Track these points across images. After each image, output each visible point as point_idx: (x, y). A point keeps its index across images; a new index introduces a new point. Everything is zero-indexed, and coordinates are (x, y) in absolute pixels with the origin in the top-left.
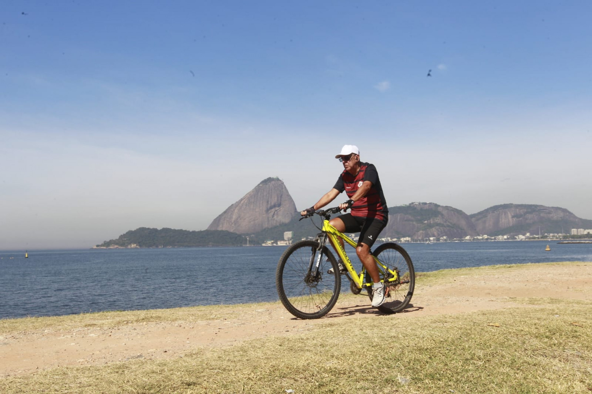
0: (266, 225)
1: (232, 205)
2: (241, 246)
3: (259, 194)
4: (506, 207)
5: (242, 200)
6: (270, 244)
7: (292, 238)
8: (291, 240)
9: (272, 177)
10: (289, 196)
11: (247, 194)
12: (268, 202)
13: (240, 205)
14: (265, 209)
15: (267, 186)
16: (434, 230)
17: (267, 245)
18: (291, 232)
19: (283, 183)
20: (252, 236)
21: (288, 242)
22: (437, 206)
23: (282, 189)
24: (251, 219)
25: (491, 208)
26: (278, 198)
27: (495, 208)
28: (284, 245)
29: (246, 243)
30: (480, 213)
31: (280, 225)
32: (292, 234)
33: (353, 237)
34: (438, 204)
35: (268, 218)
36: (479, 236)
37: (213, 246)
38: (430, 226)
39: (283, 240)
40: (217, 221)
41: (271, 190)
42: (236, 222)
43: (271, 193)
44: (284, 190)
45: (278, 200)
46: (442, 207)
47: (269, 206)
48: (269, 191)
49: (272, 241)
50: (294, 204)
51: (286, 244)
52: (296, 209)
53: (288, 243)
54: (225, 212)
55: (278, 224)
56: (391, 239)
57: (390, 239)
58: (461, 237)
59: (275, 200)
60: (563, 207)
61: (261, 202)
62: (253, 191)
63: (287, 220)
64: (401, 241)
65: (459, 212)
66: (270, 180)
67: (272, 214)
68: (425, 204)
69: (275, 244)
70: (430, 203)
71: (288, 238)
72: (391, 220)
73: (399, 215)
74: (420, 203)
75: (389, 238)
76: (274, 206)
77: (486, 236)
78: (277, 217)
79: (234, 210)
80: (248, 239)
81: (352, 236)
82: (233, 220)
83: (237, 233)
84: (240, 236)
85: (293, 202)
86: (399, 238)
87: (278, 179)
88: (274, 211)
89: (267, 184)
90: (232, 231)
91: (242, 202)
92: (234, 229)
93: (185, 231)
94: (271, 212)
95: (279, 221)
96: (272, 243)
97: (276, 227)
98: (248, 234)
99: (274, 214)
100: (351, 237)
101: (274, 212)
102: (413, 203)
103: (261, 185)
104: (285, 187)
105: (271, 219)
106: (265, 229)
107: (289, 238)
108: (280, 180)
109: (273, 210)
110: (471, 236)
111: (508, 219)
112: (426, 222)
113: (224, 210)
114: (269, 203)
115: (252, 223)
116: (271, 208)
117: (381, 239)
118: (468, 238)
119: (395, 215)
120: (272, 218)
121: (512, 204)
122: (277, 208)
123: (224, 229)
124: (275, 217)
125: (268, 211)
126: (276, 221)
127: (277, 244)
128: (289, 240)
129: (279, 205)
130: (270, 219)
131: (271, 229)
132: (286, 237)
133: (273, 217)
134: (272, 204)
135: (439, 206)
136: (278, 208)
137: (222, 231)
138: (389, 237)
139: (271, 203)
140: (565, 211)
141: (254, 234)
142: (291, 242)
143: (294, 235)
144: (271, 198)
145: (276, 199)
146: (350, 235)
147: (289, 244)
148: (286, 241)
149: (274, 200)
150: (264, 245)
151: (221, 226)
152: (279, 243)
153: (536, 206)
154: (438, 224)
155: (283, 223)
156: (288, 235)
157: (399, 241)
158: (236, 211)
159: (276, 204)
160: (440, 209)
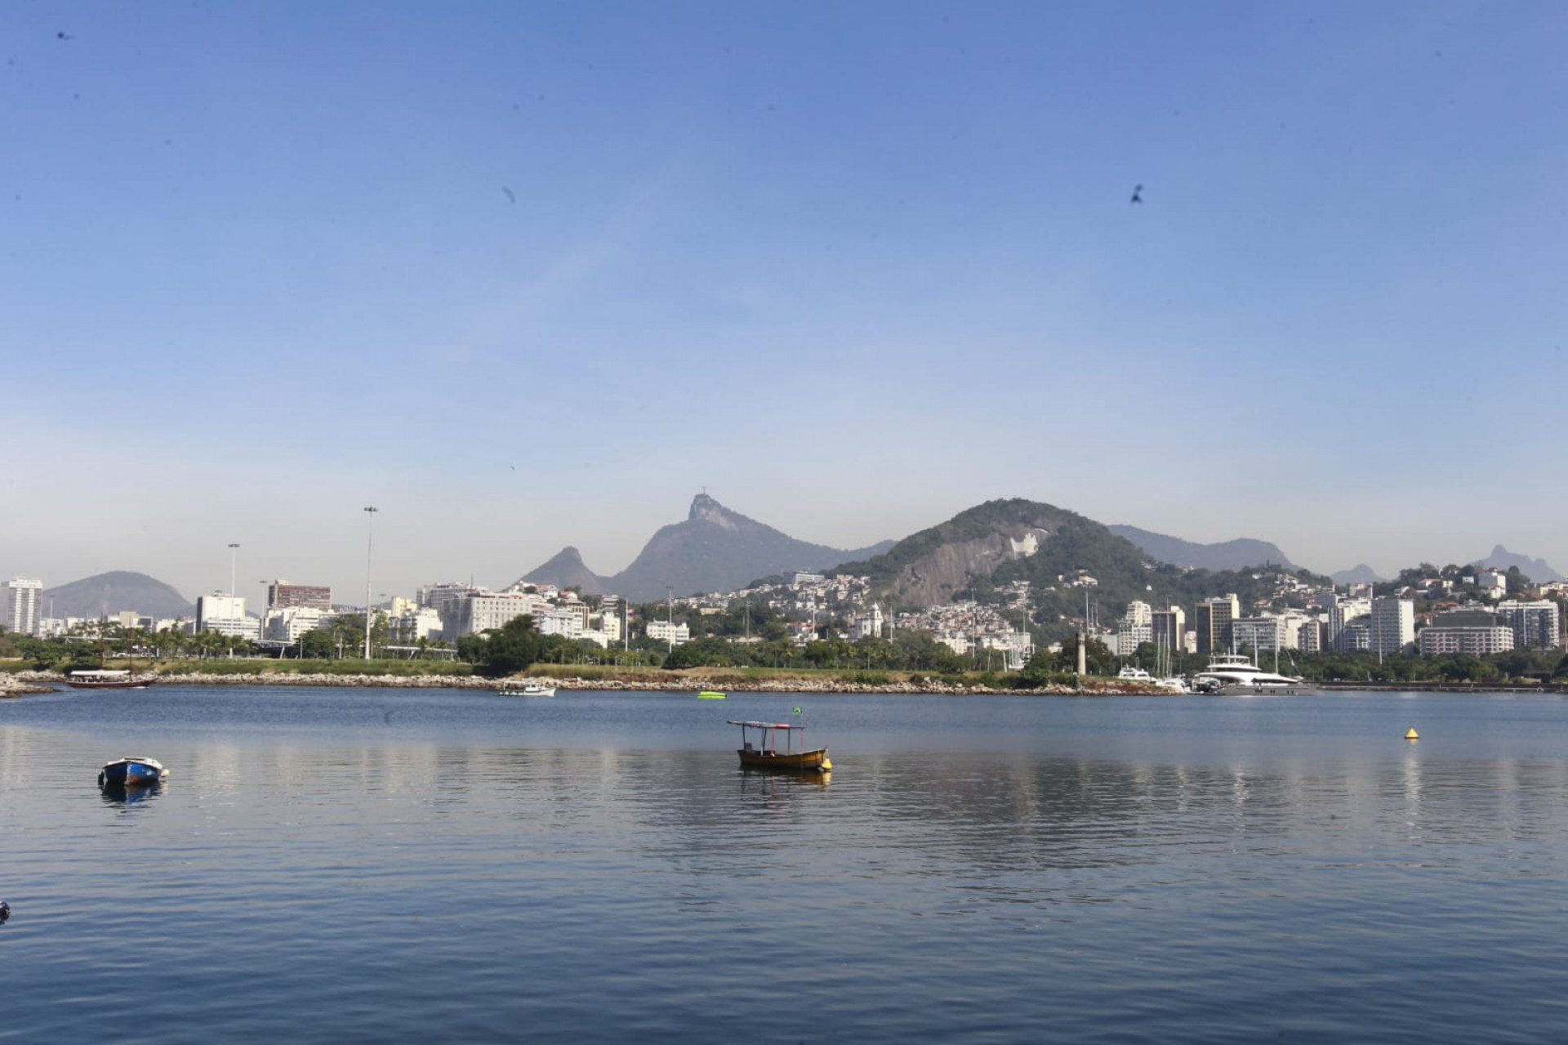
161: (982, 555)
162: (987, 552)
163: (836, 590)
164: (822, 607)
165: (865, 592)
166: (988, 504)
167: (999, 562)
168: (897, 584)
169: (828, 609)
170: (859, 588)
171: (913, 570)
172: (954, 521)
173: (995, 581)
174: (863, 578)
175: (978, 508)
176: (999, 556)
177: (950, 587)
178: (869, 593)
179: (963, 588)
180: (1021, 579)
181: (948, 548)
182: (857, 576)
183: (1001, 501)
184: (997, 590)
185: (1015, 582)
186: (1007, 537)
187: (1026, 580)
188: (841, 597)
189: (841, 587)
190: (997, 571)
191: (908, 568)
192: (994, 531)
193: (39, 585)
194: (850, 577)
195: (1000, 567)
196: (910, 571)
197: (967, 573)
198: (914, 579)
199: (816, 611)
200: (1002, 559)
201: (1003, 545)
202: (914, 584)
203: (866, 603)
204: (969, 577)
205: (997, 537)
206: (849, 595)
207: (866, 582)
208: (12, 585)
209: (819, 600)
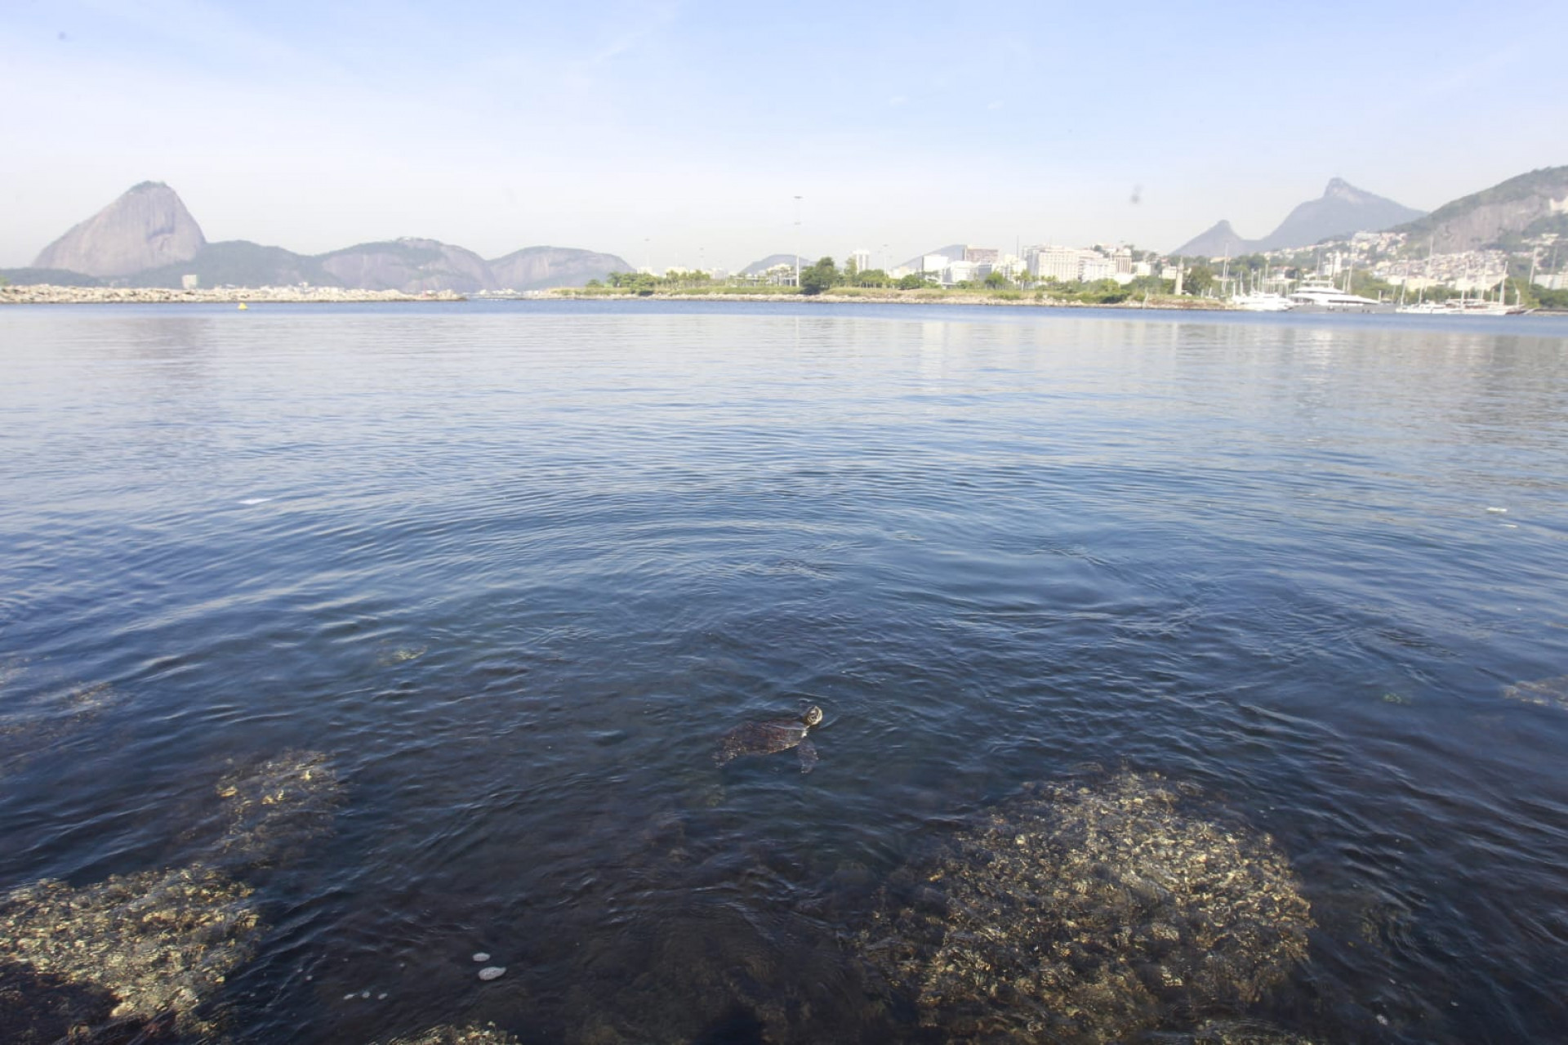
0: (148, 263)
1: (78, 226)
3: (130, 209)
4: (540, 250)
5: (95, 217)
9: (152, 181)
10: (187, 214)
11: (105, 208)
12: (148, 223)
13: (94, 226)
14: (143, 234)
15: (144, 196)
16: (434, 280)
18: (195, 274)
19: (174, 193)
22: (438, 244)
23: (175, 202)
24: (119, 252)
25: (521, 251)
26: (167, 217)
27: (526, 252)
30: (507, 258)
31: (174, 263)
32: (197, 278)
34: (440, 240)
35: (152, 251)
36: (500, 289)
38: (428, 274)
40: (50, 251)
41: (153, 204)
42: (88, 256)
43: (153, 208)
44: (177, 205)
45: (167, 221)
46: (448, 246)
47: (151, 230)
48: (148, 204)
50: (199, 231)
52: (203, 239)
54: (64, 238)
55: (170, 262)
58: (474, 292)
59: (162, 220)
60: (617, 254)
61: (135, 223)
62: (117, 203)
63: (188, 256)
65: (472, 256)
66: (147, 185)
67: (159, 244)
68: (420, 240)
70: (429, 240)
71: (191, 285)
72: (368, 263)
73: (381, 255)
74: (412, 240)
76: (162, 231)
77: (510, 291)
78: (169, 251)
79: (82, 235)
82: (83, 251)
85: (197, 225)
87: (164, 186)
88: (162, 240)
89: (142, 193)
90: (82, 271)
91: (97, 221)
94: (156, 241)
95: (173, 256)
97: (166, 267)
99: (162, 245)
101: (163, 242)
102: (401, 239)
103: (131, 193)
104: (179, 200)
105: (158, 253)
106: (147, 269)
107: (193, 285)
108: (168, 188)
109: (160, 238)
110: (489, 289)
111: (542, 268)
112: (421, 267)
113: (61, 233)
114: (151, 224)
115: (121, 258)
116: (156, 234)
118: (483, 292)
119: (374, 256)
120: (159, 251)
121: (549, 247)
122: (168, 236)
124: (165, 250)
125: (150, 238)
126: (168, 256)
129: (172, 230)
130: (155, 252)
131: (159, 269)
132: (186, 285)
134: (158, 227)
135: (441, 245)
139: (154, 226)
140: (617, 259)
143: (202, 281)
144: (154, 217)
145: (164, 219)
149: (160, 221)
153: (582, 251)
154: (441, 272)
155: (179, 261)
156: (190, 280)
158: (86, 236)
159: (165, 227)
160: (443, 249)
161: (1517, 214)
162: (1523, 211)
163: (1378, 244)
164: (1362, 257)
165: (1400, 245)
166: (1535, 172)
167: (1533, 219)
168: (1431, 239)
169: (1367, 258)
170: (1395, 243)
171: (1447, 227)
172: (1497, 188)
173: (1525, 234)
174: (1402, 235)
175: (1523, 177)
176: (1535, 214)
177: (1479, 240)
178: (1404, 246)
179: (1493, 241)
180: (1551, 231)
181: (1485, 211)
182: (1397, 234)
183: (1548, 168)
184: (1524, 241)
185: (1544, 236)
186: (1546, 198)
187: (1556, 232)
188: (1379, 249)
189: (1383, 242)
190: (1530, 226)
191: (1442, 226)
192: (1534, 193)
193: (868, 253)
194: (1392, 235)
195: (1533, 223)
196: (1444, 229)
197: (1500, 229)
198: (1446, 235)
199: (1356, 260)
200: (1538, 217)
201: (1541, 205)
202: (1447, 238)
203: (1398, 253)
204: (1501, 232)
205: (1536, 198)
206: (1389, 246)
207: (1403, 238)
208: (854, 252)
209: (1362, 252)
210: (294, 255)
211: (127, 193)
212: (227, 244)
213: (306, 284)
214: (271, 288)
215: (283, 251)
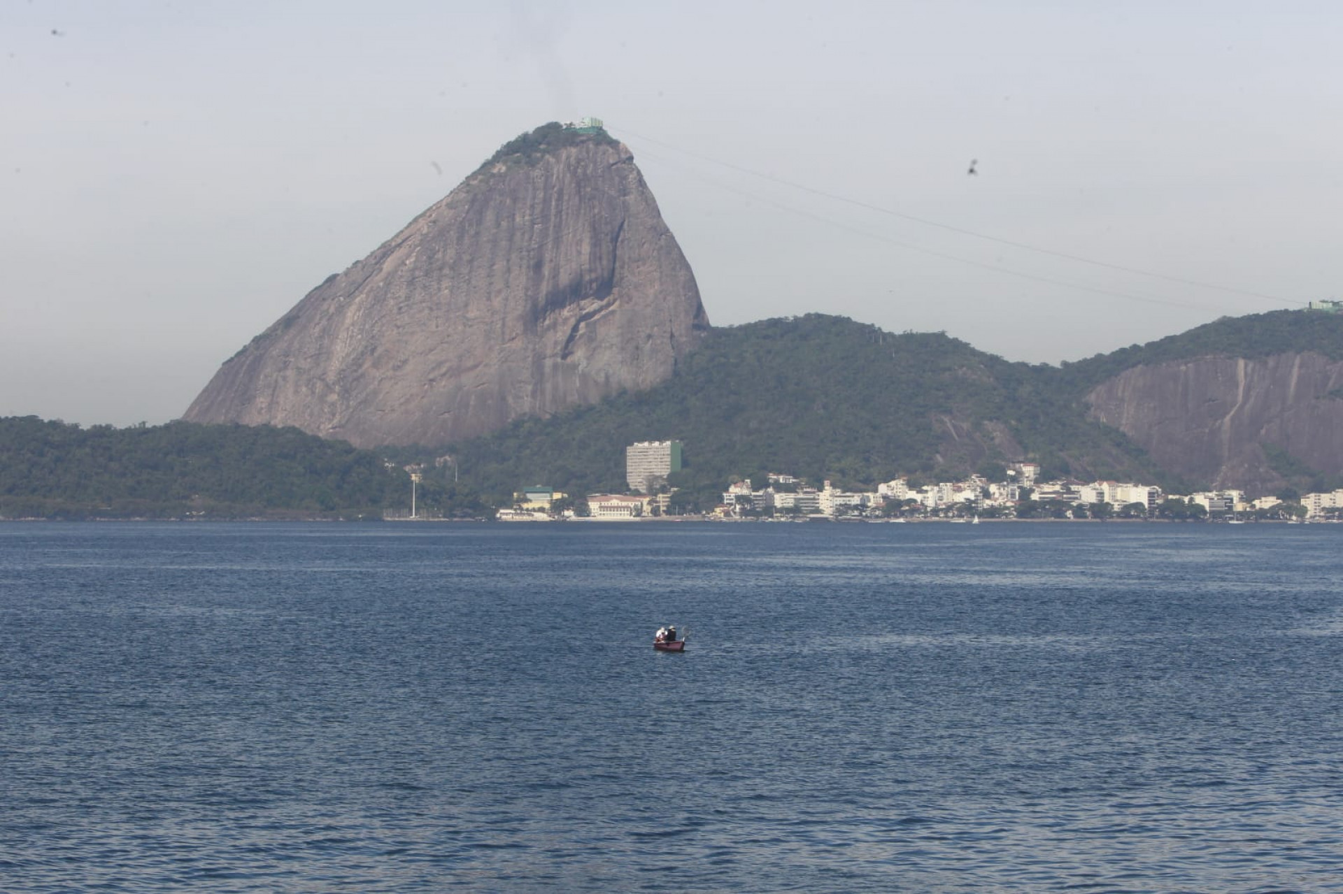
0: (523, 403)
1: (332, 279)
2: (376, 520)
3: (490, 216)
5: (386, 250)
6: (542, 510)
7: (673, 479)
8: (663, 490)
9: (564, 121)
10: (661, 232)
11: (416, 220)
12: (538, 266)
13: (378, 280)
14: (518, 307)
15: (537, 173)
17: (526, 518)
18: (668, 443)
19: (631, 158)
20: (439, 461)
21: (646, 500)
23: (624, 192)
24: (440, 364)
26: (596, 243)
28: (625, 516)
29: (401, 505)
31: (606, 400)
32: (672, 455)
33: (1027, 484)
35: (539, 359)
37: (211, 514)
39: (621, 487)
41: (560, 199)
42: (351, 379)
43: (559, 212)
44: (631, 198)
45: (595, 257)
47: (545, 288)
48: (546, 201)
49: (557, 496)
50: (691, 285)
51: (639, 512)
52: (700, 309)
53: (647, 508)
54: (288, 322)
55: (594, 398)
56: (1247, 499)
57: (1242, 499)
59: (579, 253)
61: (500, 266)
62: (452, 202)
63: (646, 375)
64: (1304, 510)
66: (551, 137)
67: (562, 334)
69: (569, 514)
71: (652, 478)
72: (1248, 389)
73: (1298, 361)
75: (1235, 494)
76: (576, 291)
78: (589, 358)
79: (341, 309)
80: (414, 477)
81: (1020, 473)
82: (335, 365)
83: (356, 442)
84: (368, 460)
85: (687, 267)
86: (1290, 496)
87: (599, 137)
88: (573, 321)
89: (532, 164)
90: (325, 430)
91: (388, 265)
92: (335, 421)
93: (55, 425)
94: (554, 326)
95: (601, 378)
96: (557, 507)
97: (580, 413)
98: (416, 453)
99: (571, 339)
100: (1014, 480)
101: (575, 328)
103: (501, 168)
104: (641, 182)
105: (555, 367)
106: (517, 425)
107: (656, 478)
108: (614, 144)
109: (568, 313)
114: (546, 271)
115: (444, 386)
116: (557, 300)
117: (1186, 499)
119: (1271, 362)
120: (559, 360)
122: (590, 305)
123: (279, 420)
124: (579, 355)
125: (535, 316)
126: (584, 377)
127: (583, 510)
128: (652, 492)
129: (605, 287)
130: (548, 363)
131: (555, 421)
132: (635, 478)
133: (564, 357)
134: (564, 279)
136: (596, 305)
137: (268, 431)
138: (1235, 487)
139: (555, 275)
141: (452, 450)
142: (663, 500)
143: (685, 464)
144: (557, 241)
145: (586, 249)
146: (1011, 473)
147: (655, 511)
148: (637, 493)
149: (574, 255)
150: (506, 515)
151: (262, 401)
152: (593, 506)
155: (623, 392)
156: (651, 459)
157: (1289, 511)
158: (352, 314)
159: (587, 278)
210: (993, 362)
211: (487, 165)
212: (775, 328)
213: (1029, 471)
214: (912, 485)
215: (959, 347)
